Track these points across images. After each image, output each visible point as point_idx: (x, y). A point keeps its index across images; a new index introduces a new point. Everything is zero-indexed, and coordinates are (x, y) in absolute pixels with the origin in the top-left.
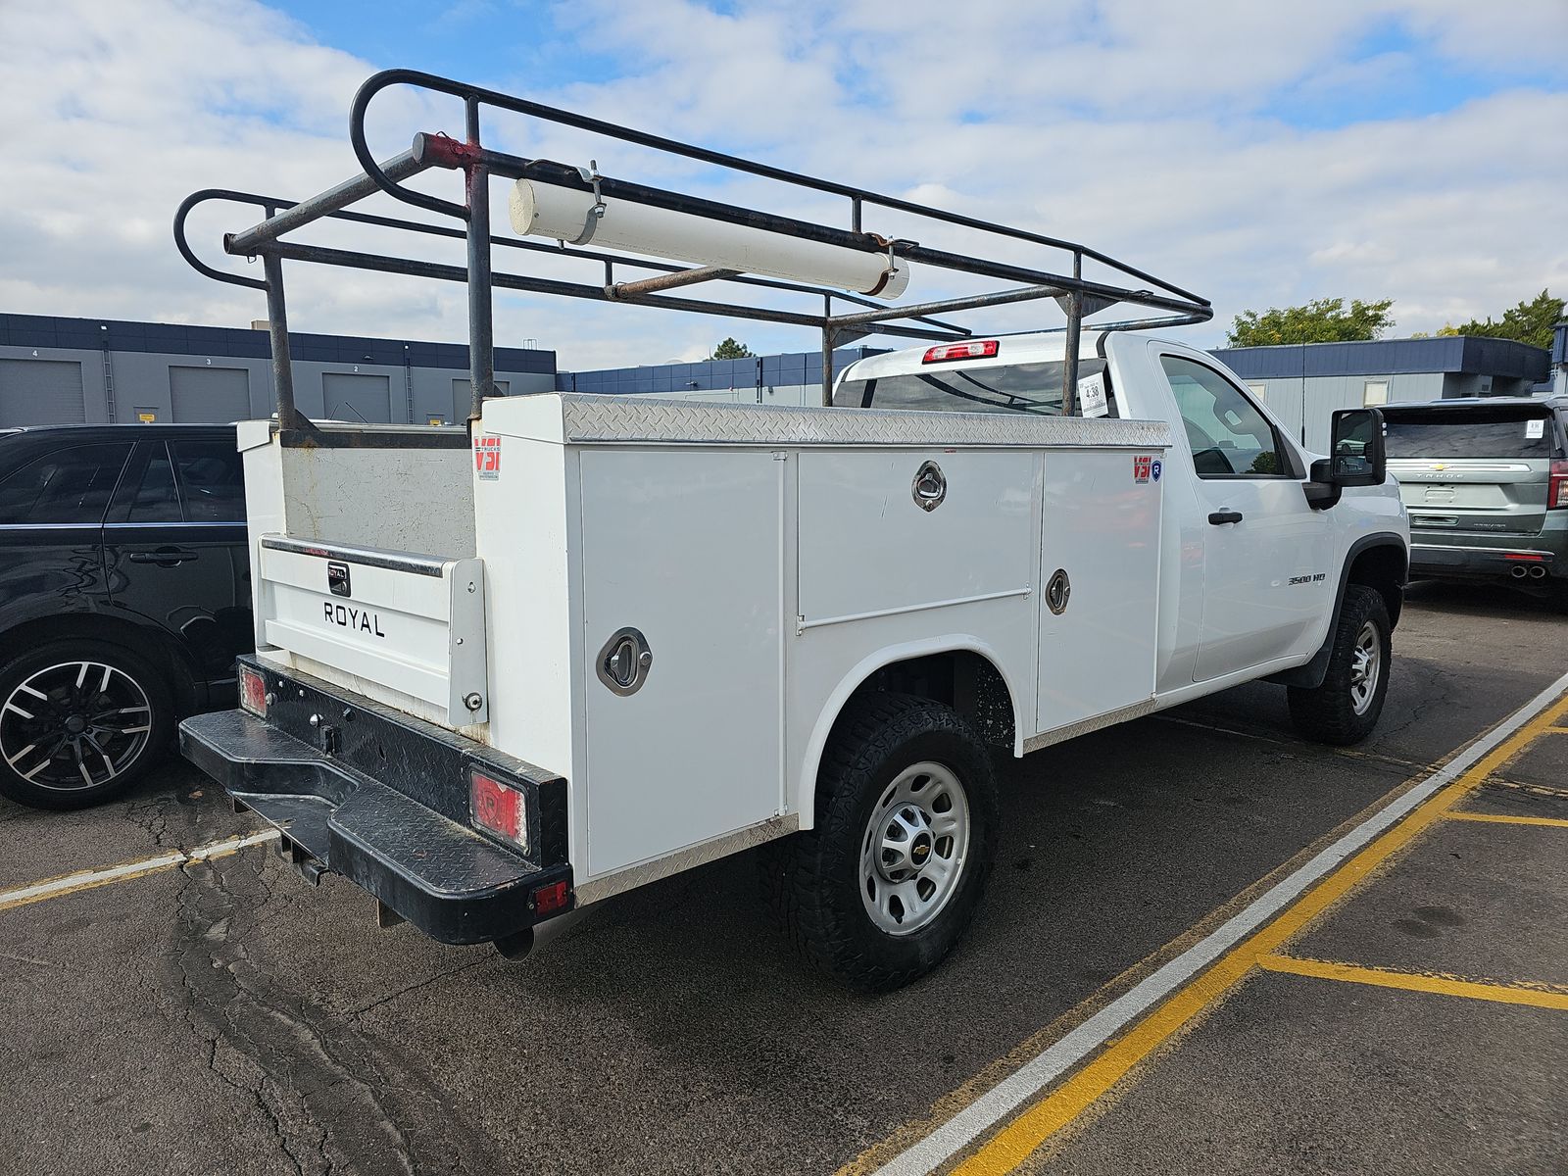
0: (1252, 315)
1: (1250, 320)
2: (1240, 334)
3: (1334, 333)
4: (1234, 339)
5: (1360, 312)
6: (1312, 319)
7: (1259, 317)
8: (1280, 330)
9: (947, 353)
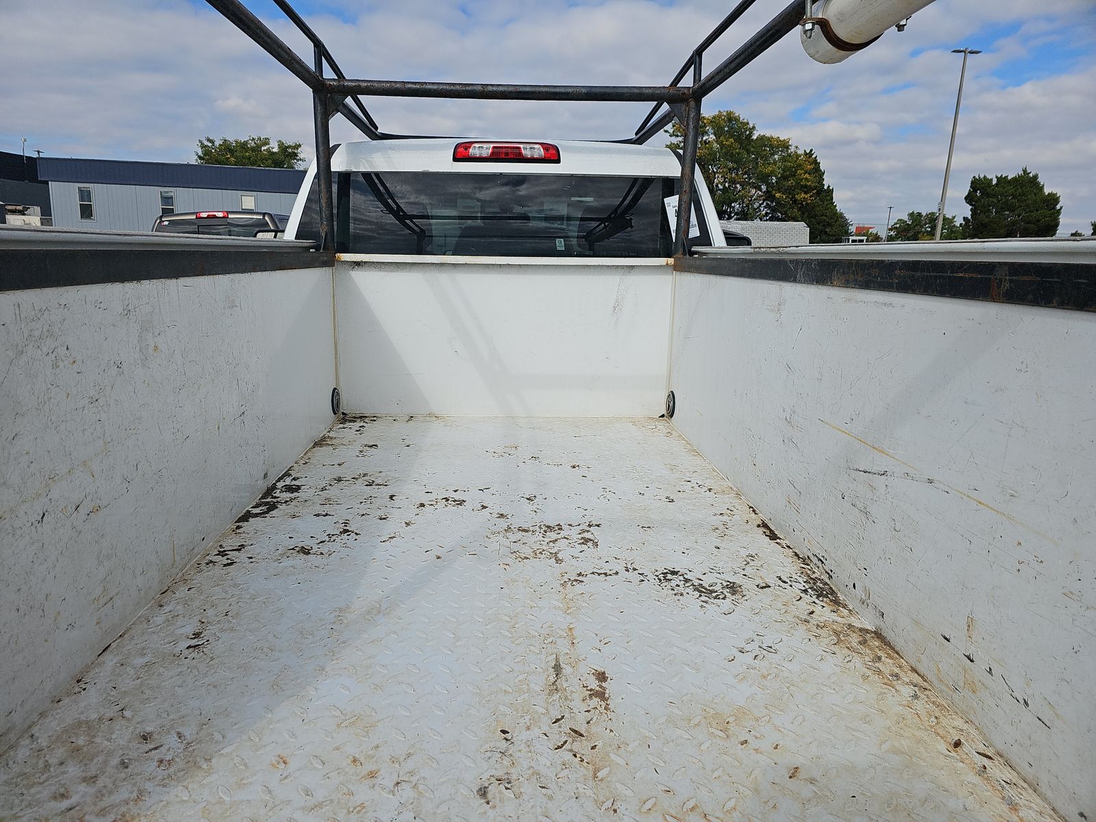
0: (212, 142)
1: (210, 145)
2: (205, 155)
3: (270, 161)
4: (200, 157)
5: (283, 148)
6: (253, 149)
7: (217, 144)
8: (232, 155)
9: (490, 151)
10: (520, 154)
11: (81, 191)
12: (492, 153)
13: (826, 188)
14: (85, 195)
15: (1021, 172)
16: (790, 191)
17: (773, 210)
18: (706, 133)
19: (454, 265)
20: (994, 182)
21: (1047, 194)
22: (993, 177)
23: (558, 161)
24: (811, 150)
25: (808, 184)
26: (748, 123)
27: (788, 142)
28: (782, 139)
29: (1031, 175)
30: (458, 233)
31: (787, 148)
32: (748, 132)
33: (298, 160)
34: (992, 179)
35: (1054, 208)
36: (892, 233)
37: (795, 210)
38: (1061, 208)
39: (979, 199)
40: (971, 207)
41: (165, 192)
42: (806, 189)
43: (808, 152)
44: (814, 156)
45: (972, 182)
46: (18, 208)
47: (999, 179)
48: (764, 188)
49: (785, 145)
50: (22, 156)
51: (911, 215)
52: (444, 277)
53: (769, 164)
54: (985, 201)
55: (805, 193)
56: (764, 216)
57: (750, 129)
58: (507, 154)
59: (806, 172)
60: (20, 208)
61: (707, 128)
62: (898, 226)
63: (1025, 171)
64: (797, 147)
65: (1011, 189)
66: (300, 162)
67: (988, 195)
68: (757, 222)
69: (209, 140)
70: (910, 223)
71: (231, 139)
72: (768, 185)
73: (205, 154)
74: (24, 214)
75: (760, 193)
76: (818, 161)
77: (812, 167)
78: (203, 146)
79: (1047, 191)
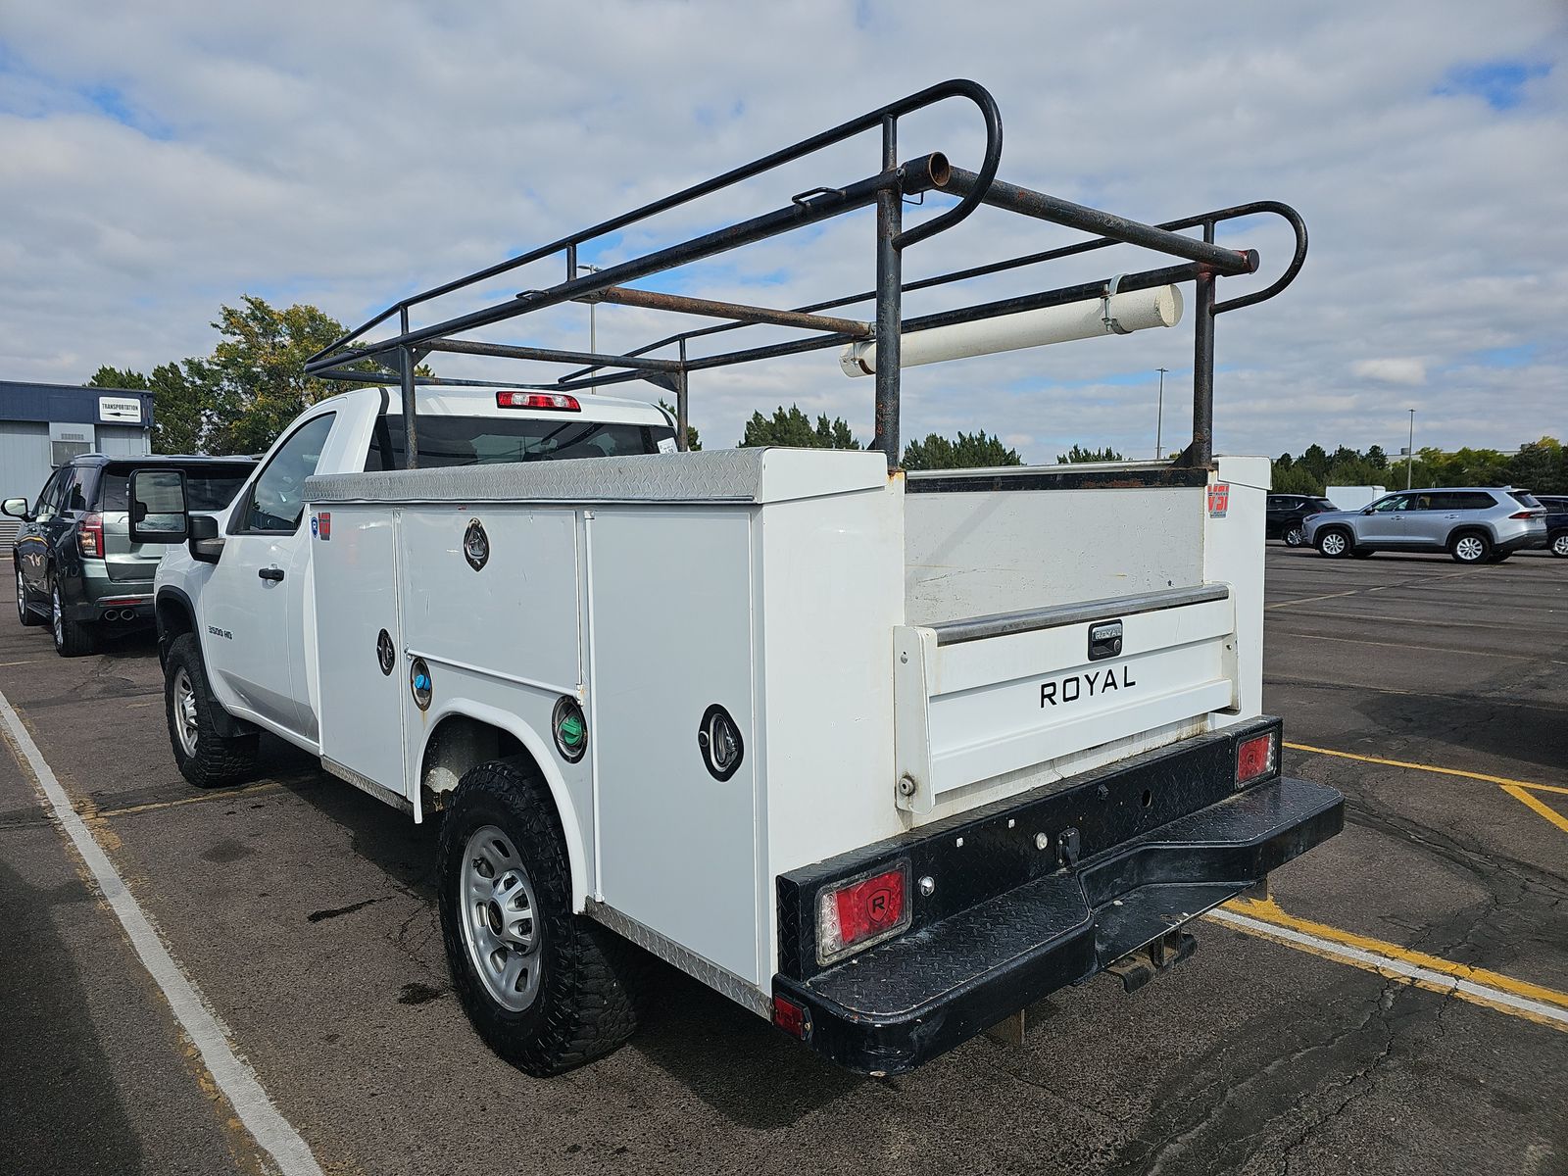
26: (339, 326)
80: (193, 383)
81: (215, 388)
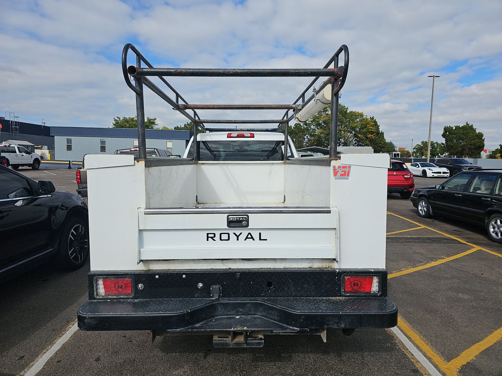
4: (114, 125)
5: (150, 120)
8: (128, 123)
9: (237, 135)
10: (244, 136)
11: (67, 139)
12: (237, 136)
13: (380, 132)
14: (69, 141)
15: (465, 124)
16: (364, 134)
17: (358, 142)
18: (327, 110)
19: (227, 163)
20: (454, 128)
21: (477, 133)
22: (453, 126)
23: (254, 137)
24: (373, 117)
25: (372, 131)
26: (345, 106)
27: (362, 114)
28: (360, 112)
29: (470, 125)
30: (224, 155)
31: (362, 116)
32: (345, 110)
33: (155, 125)
34: (453, 127)
35: (482, 139)
36: (415, 150)
37: (368, 142)
38: (484, 138)
39: (448, 135)
40: (445, 139)
41: (102, 139)
42: (372, 133)
43: (372, 117)
44: (374, 119)
45: (444, 129)
46: (39, 147)
47: (456, 127)
48: (353, 132)
49: (361, 115)
50: (42, 126)
51: (423, 142)
52: (225, 167)
53: (355, 123)
54: (451, 136)
55: (371, 134)
56: (354, 144)
57: (346, 109)
58: (241, 136)
59: (371, 126)
60: (40, 146)
61: (328, 109)
62: (417, 147)
63: (467, 123)
64: (366, 116)
65: (461, 131)
66: (156, 125)
67: (452, 134)
68: (352, 147)
69: (118, 118)
70: (422, 146)
71: (127, 117)
72: (355, 131)
73: (117, 123)
74: (41, 149)
75: (352, 135)
76: (376, 121)
77: (374, 123)
78: (115, 120)
79: (477, 132)
80: (304, 127)
81: (309, 128)
